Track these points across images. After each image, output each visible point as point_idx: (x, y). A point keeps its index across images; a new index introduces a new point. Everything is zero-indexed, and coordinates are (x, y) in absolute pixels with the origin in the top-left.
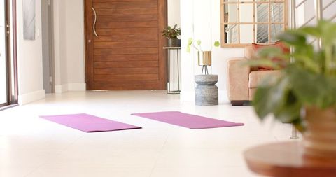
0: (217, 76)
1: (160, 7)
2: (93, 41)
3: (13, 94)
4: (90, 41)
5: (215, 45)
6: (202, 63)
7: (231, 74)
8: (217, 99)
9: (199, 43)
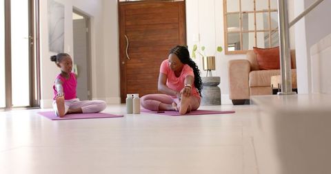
0: (219, 78)
1: (181, 33)
2: (126, 63)
3: (36, 99)
4: (123, 63)
5: (218, 50)
6: (206, 68)
7: (231, 74)
8: (219, 99)
9: (203, 48)
